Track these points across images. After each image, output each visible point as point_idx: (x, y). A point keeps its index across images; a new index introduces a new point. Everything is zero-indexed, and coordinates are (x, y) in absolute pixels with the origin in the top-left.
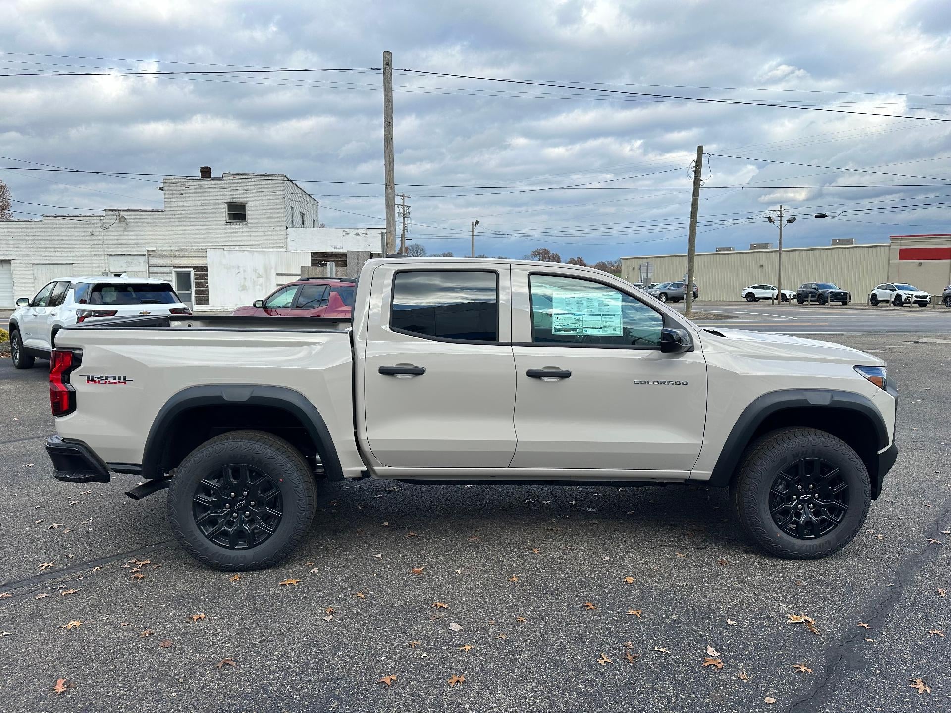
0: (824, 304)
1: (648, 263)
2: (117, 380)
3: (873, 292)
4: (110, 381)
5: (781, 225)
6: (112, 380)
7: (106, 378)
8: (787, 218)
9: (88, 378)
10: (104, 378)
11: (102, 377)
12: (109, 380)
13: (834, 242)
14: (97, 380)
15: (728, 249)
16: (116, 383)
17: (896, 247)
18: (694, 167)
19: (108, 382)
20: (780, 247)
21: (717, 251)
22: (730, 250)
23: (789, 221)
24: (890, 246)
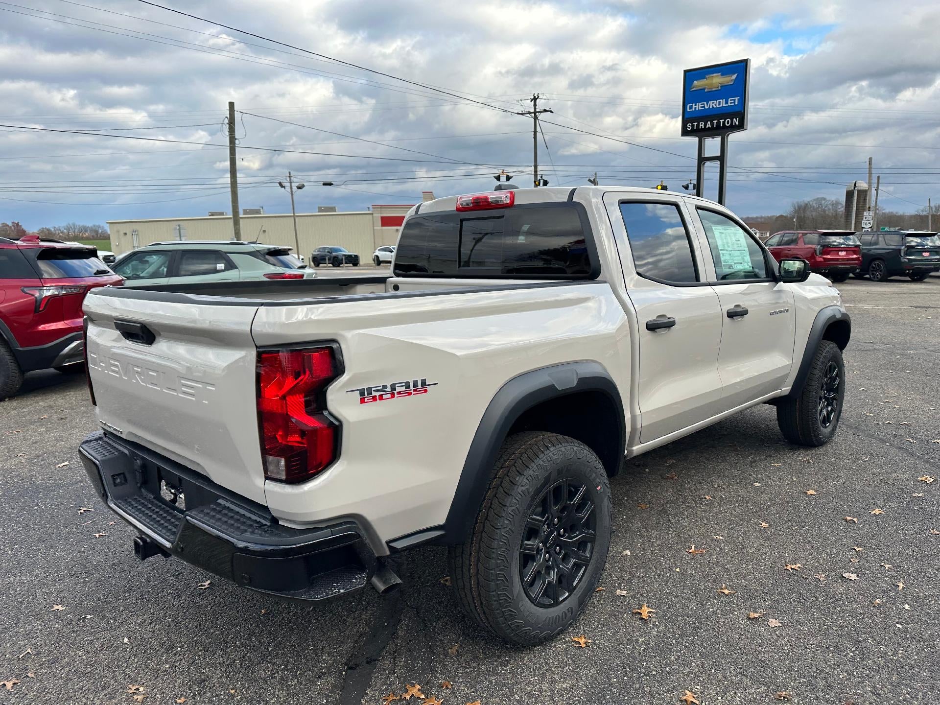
0: (339, 266)
1: (179, 226)
2: (412, 388)
3: (375, 254)
4: (399, 393)
5: (292, 191)
6: (403, 389)
7: (393, 388)
8: (297, 184)
9: (362, 393)
10: (389, 389)
11: (385, 387)
12: (398, 390)
13: (320, 210)
14: (377, 394)
15: (222, 214)
16: (410, 394)
17: (377, 215)
18: (228, 123)
19: (396, 395)
20: (294, 213)
21: (210, 215)
22: (223, 215)
23: (299, 188)
24: (372, 214)
